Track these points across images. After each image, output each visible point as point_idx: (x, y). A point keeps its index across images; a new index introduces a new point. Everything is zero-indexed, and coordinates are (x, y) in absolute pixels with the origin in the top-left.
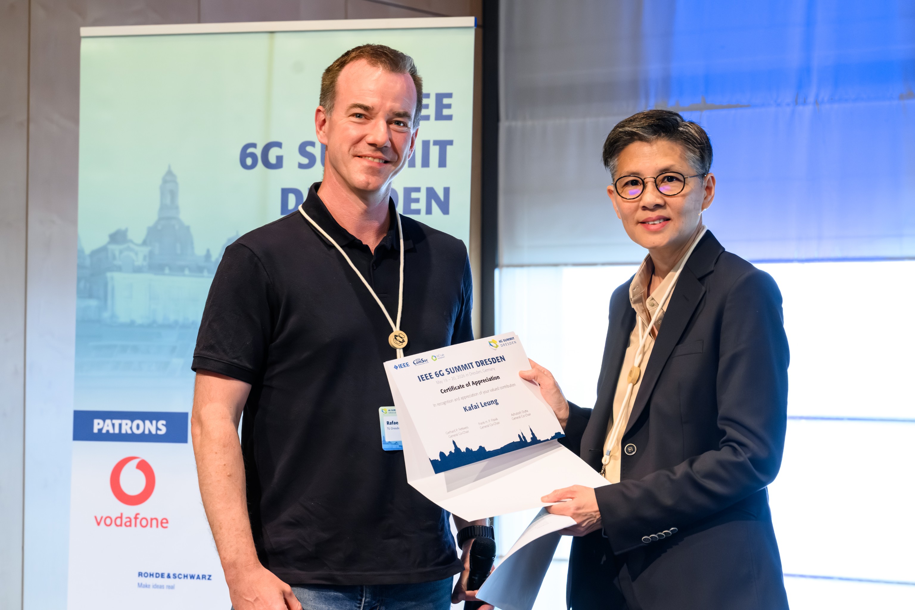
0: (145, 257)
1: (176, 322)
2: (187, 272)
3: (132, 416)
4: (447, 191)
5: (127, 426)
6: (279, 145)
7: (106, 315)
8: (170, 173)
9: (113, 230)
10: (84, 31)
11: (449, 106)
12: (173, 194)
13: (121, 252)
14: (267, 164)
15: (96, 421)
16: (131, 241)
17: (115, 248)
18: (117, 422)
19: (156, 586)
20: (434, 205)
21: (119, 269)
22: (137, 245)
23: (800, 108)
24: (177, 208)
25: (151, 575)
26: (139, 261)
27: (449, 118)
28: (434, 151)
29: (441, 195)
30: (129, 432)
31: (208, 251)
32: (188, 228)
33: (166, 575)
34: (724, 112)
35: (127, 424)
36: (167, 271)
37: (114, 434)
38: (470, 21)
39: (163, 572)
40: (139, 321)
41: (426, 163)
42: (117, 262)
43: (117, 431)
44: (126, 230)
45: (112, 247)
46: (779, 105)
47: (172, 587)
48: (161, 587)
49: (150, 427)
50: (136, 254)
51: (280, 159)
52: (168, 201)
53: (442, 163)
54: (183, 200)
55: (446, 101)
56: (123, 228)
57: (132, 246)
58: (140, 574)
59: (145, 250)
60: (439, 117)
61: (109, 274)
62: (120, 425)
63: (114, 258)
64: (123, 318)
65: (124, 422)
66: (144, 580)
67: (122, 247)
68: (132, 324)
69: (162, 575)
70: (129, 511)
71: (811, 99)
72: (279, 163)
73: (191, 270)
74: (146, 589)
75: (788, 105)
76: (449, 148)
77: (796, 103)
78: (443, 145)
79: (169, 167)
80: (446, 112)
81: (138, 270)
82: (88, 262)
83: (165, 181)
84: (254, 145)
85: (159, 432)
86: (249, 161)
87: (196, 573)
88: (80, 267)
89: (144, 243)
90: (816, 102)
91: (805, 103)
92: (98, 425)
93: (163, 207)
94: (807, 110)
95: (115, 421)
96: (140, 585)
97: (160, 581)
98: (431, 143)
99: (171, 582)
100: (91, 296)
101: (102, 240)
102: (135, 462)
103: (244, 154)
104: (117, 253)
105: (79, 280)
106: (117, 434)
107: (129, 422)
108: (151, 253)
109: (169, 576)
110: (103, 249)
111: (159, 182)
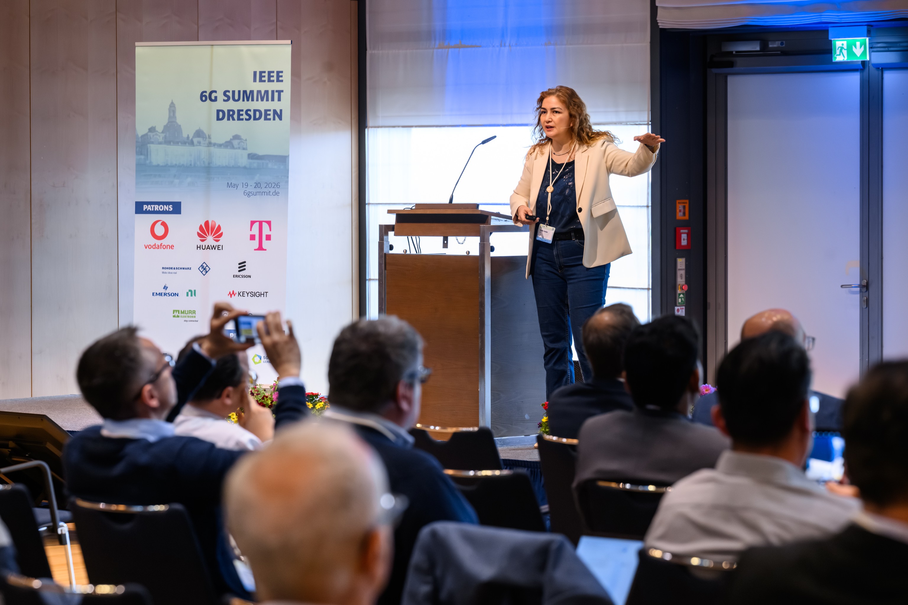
0: (163, 138)
1: (176, 165)
2: (180, 144)
3: (159, 203)
4: (281, 111)
5: (157, 208)
6: (216, 92)
7: (148, 162)
8: (172, 103)
9: (150, 127)
10: (137, 44)
11: (282, 76)
12: (174, 112)
13: (153, 136)
14: (211, 100)
15: (144, 206)
16: (157, 131)
17: (151, 134)
18: (153, 206)
19: (169, 273)
20: (276, 117)
21: (153, 143)
22: (160, 133)
23: (503, 48)
24: (175, 118)
25: (167, 268)
26: (161, 139)
27: (282, 81)
28: (276, 94)
29: (279, 112)
30: (158, 210)
31: (188, 135)
32: (180, 126)
33: (173, 268)
34: (469, 49)
35: (157, 207)
36: (172, 144)
37: (152, 211)
38: (289, 42)
39: (172, 267)
40: (161, 164)
41: (273, 100)
42: (152, 140)
43: (153, 210)
44: (155, 127)
45: (149, 134)
46: (494, 46)
47: (176, 273)
48: (172, 273)
49: (166, 208)
50: (160, 136)
51: (216, 97)
52: (172, 114)
53: (279, 100)
54: (178, 114)
55: (280, 74)
56: (154, 126)
57: (157, 133)
58: (163, 268)
59: (163, 135)
60: (278, 81)
61: (149, 145)
62: (154, 207)
63: (151, 139)
64: (155, 163)
65: (156, 206)
66: (164, 270)
67: (153, 134)
68: (158, 166)
69: (172, 268)
70: (158, 242)
71: (507, 44)
72: (216, 99)
73: (181, 143)
74: (165, 274)
75: (497, 46)
76: (282, 93)
77: (501, 46)
78: (280, 92)
79: (172, 101)
80: (280, 79)
81: (160, 143)
82: (140, 140)
83: (170, 106)
84: (206, 92)
85: (170, 210)
86: (204, 98)
87: (185, 267)
88: (137, 142)
89: (163, 132)
90: (510, 46)
91: (505, 46)
92: (145, 207)
93: (170, 117)
94: (506, 49)
95: (152, 206)
96: (163, 273)
97: (171, 271)
98: (275, 91)
99: (175, 271)
100: (141, 154)
101: (145, 131)
102: (160, 222)
103: (202, 95)
104: (152, 136)
105: (136, 148)
106: (153, 211)
107: (158, 206)
108: (165, 137)
109: (174, 269)
110: (146, 135)
111: (168, 107)
